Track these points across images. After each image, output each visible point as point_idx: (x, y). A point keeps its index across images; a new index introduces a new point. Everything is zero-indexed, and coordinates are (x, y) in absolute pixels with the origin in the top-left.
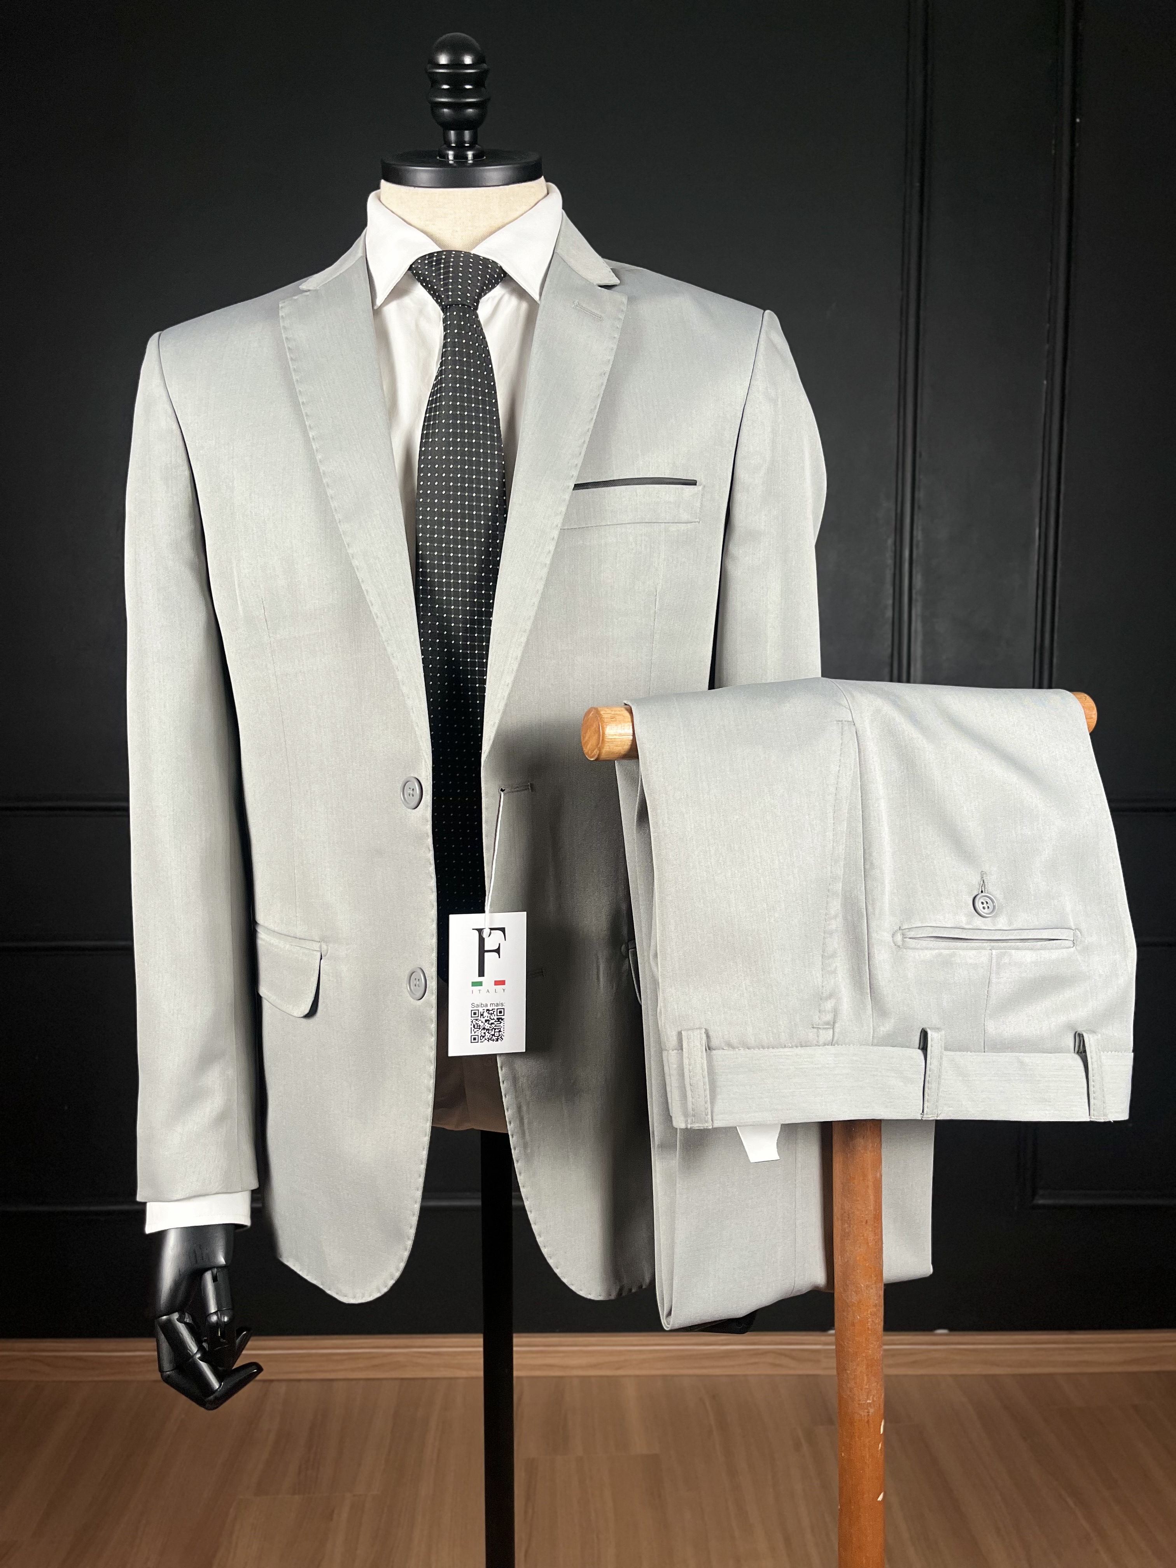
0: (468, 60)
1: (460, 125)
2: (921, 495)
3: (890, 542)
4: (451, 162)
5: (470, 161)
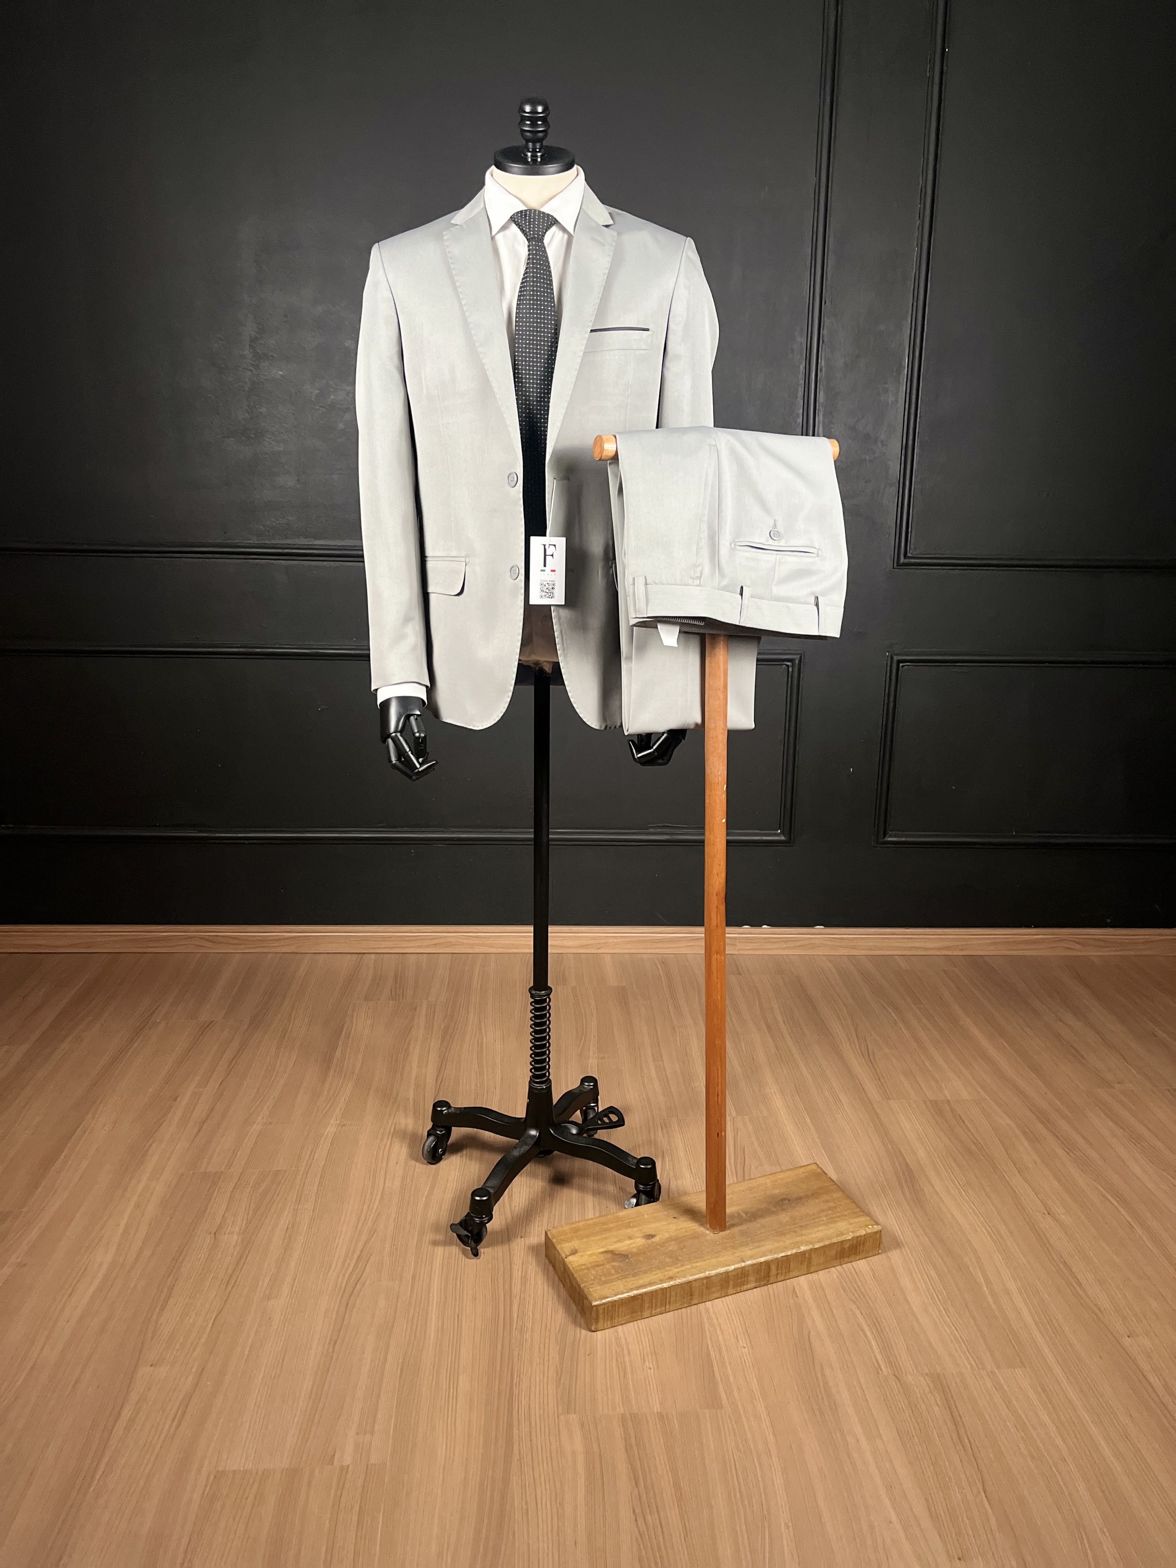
0: (540, 109)
1: (534, 142)
2: (824, 332)
4: (529, 160)
5: (539, 160)
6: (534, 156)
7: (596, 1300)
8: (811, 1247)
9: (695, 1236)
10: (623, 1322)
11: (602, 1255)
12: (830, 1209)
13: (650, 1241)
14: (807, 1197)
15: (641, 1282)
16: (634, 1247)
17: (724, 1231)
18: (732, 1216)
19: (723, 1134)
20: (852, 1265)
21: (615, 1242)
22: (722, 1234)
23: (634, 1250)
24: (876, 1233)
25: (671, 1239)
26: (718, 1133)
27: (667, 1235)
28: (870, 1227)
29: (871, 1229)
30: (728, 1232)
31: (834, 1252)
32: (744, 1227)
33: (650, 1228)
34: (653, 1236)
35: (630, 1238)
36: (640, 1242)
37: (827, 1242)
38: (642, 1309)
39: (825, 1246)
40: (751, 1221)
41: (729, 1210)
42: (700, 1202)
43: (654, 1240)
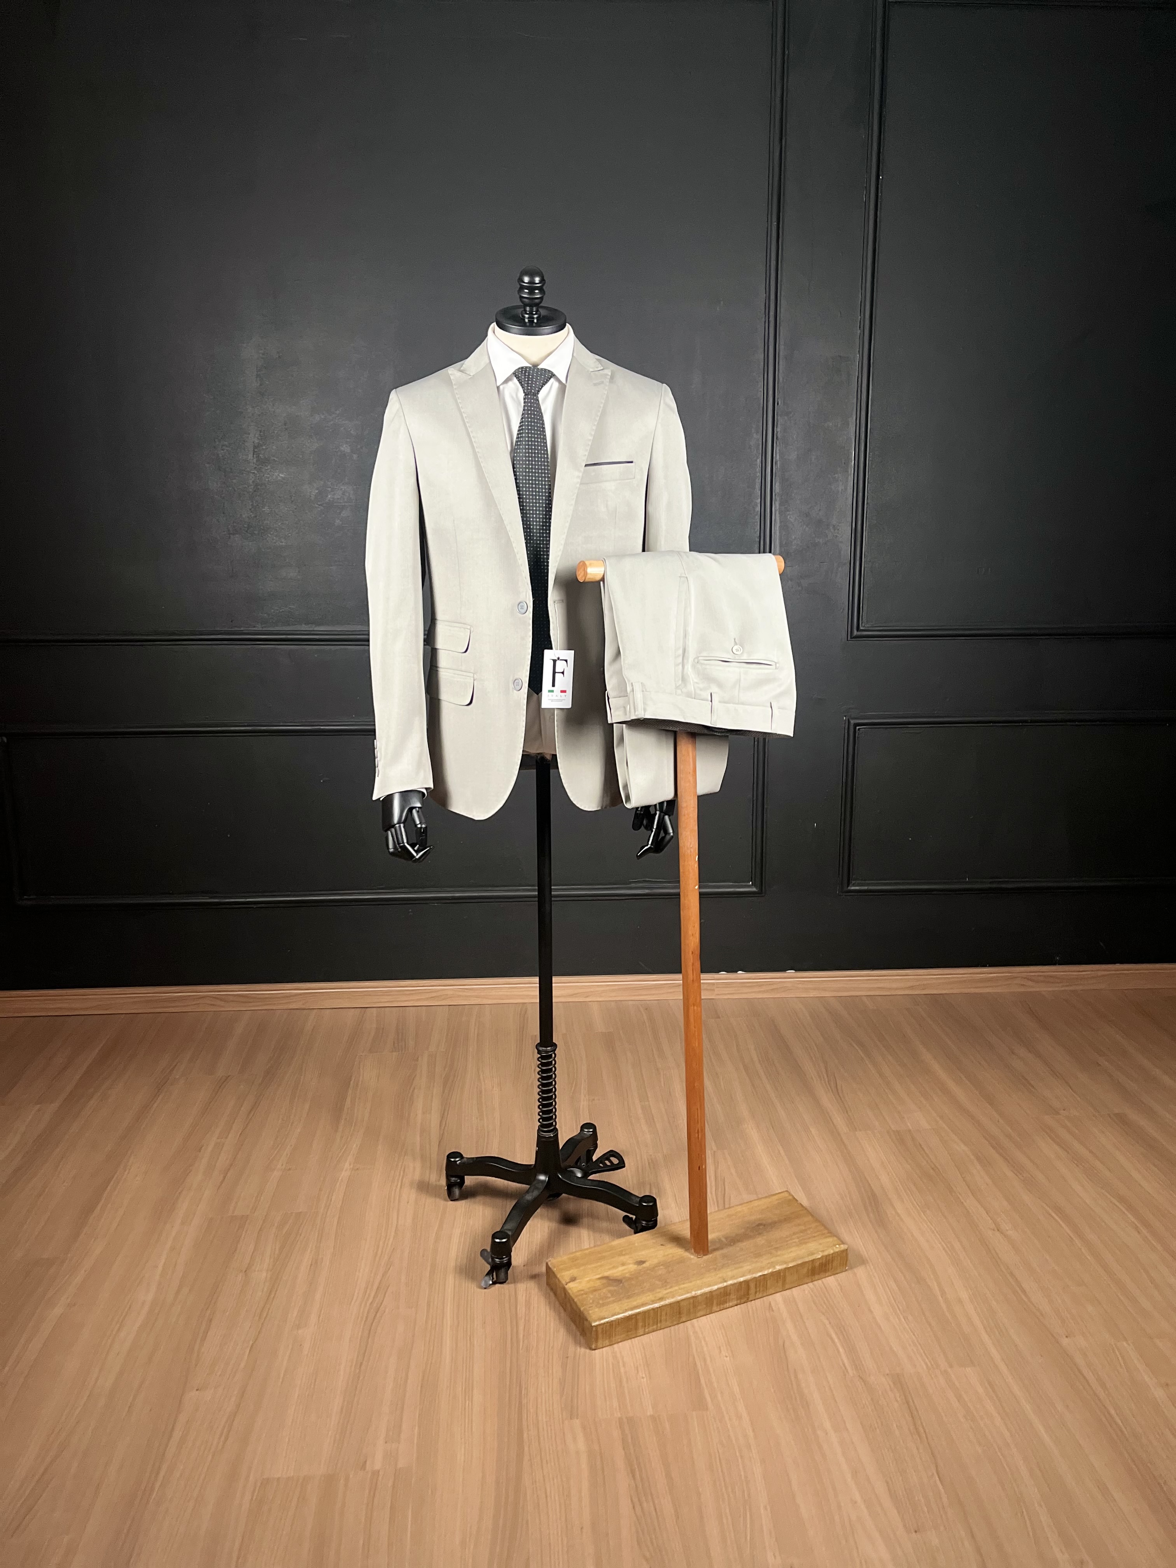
0: (537, 280)
1: (532, 306)
2: (778, 429)
3: (759, 461)
4: (527, 320)
5: (535, 322)
6: (531, 320)
7: (595, 1321)
8: (784, 1266)
9: (682, 1261)
10: (619, 1340)
11: (598, 1281)
12: (802, 1232)
13: (641, 1267)
14: (780, 1221)
15: (635, 1303)
16: (626, 1273)
17: (707, 1255)
18: (714, 1242)
19: (704, 1167)
20: (823, 1282)
21: (609, 1269)
22: (705, 1257)
23: (627, 1275)
24: (843, 1251)
25: (658, 1265)
26: (699, 1167)
27: (656, 1261)
28: (837, 1246)
29: (839, 1248)
30: (711, 1255)
31: (805, 1270)
32: (725, 1251)
33: (642, 1254)
34: (643, 1262)
35: (623, 1264)
36: (633, 1267)
37: (799, 1262)
38: (636, 1329)
39: (798, 1265)
40: (731, 1245)
41: (711, 1236)
42: (685, 1231)
43: (644, 1265)
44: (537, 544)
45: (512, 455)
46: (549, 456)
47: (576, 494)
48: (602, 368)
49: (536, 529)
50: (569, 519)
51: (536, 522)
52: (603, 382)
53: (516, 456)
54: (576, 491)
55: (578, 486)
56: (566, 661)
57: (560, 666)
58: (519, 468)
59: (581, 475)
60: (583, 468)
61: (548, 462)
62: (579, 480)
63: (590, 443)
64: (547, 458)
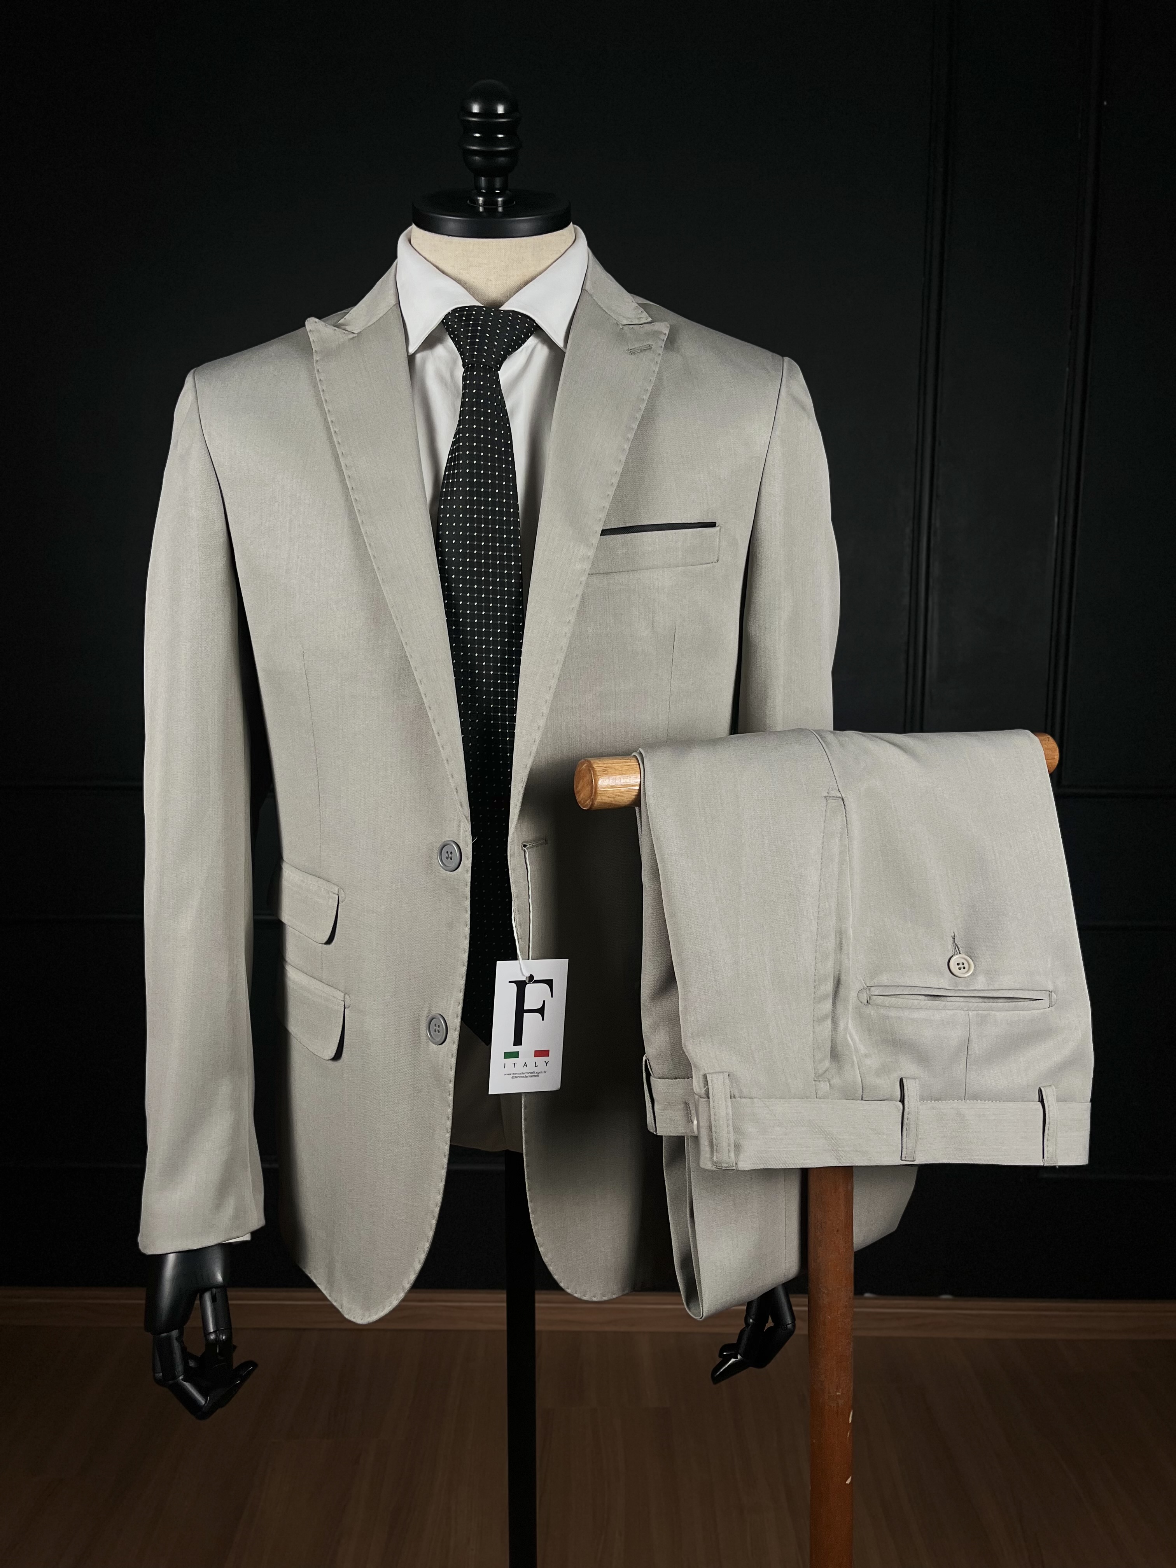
0: (501, 110)
1: (490, 174)
4: (481, 209)
5: (500, 209)
6: (490, 203)
44: (488, 709)
45: (436, 508)
46: (520, 511)
47: (578, 600)
48: (650, 319)
49: (488, 676)
50: (560, 657)
51: (488, 660)
52: (650, 348)
53: (445, 511)
54: (579, 592)
55: (584, 579)
56: (549, 983)
57: (534, 996)
58: (450, 538)
59: (591, 553)
60: (596, 538)
61: (516, 524)
62: (587, 566)
63: (615, 480)
64: (516, 515)
